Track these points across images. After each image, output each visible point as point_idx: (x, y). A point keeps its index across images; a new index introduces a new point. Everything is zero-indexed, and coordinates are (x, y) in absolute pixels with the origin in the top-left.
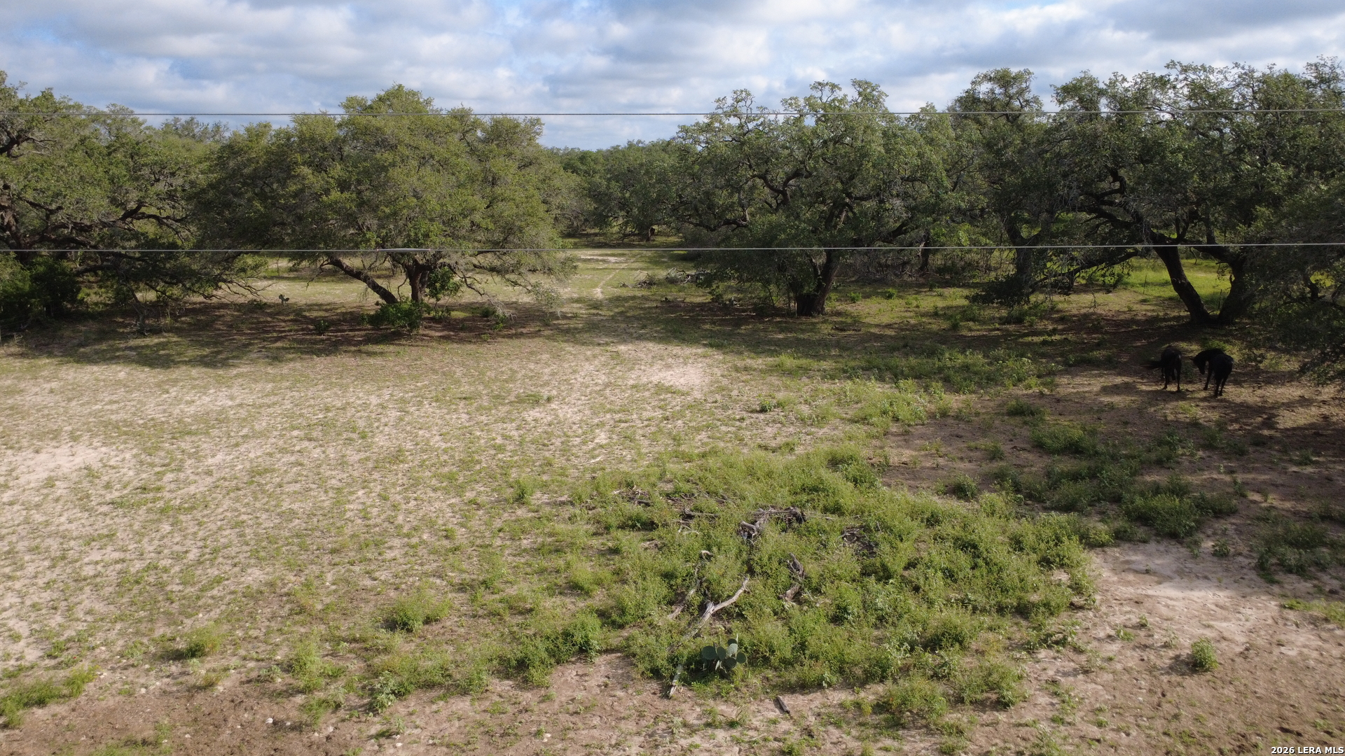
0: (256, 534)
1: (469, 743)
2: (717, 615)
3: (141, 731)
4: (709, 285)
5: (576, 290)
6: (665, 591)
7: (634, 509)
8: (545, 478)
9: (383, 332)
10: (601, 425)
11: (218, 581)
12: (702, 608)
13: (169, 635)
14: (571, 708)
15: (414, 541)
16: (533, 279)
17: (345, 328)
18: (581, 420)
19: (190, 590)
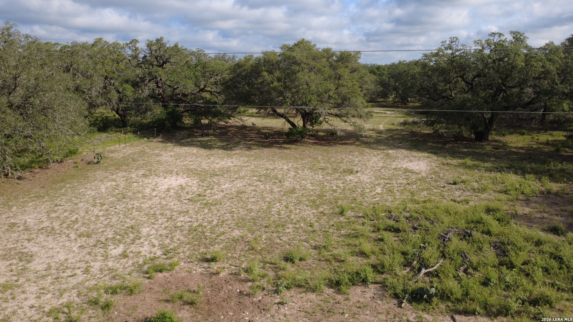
0: (238, 217)
1: (314, 313)
2: (427, 274)
3: (193, 287)
4: (433, 126)
5: (371, 125)
6: (403, 260)
7: (392, 223)
8: (353, 205)
9: (290, 139)
10: (379, 184)
11: (223, 233)
12: (420, 270)
13: (205, 252)
14: (358, 305)
15: (298, 226)
16: (353, 120)
17: (276, 137)
18: (370, 182)
19: (213, 235)
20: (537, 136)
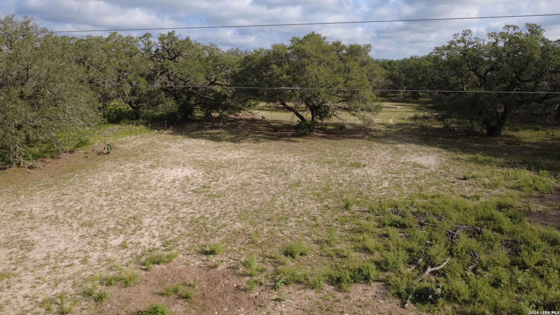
0: (241, 209)
1: (312, 311)
2: (433, 273)
4: (443, 120)
5: (381, 120)
6: (408, 257)
7: (397, 218)
8: (358, 199)
9: (299, 133)
10: (386, 179)
11: (225, 225)
12: (425, 268)
13: (204, 244)
14: (358, 304)
15: (301, 219)
16: (362, 114)
17: (285, 130)
18: (377, 176)
19: (214, 227)
20: (553, 132)
